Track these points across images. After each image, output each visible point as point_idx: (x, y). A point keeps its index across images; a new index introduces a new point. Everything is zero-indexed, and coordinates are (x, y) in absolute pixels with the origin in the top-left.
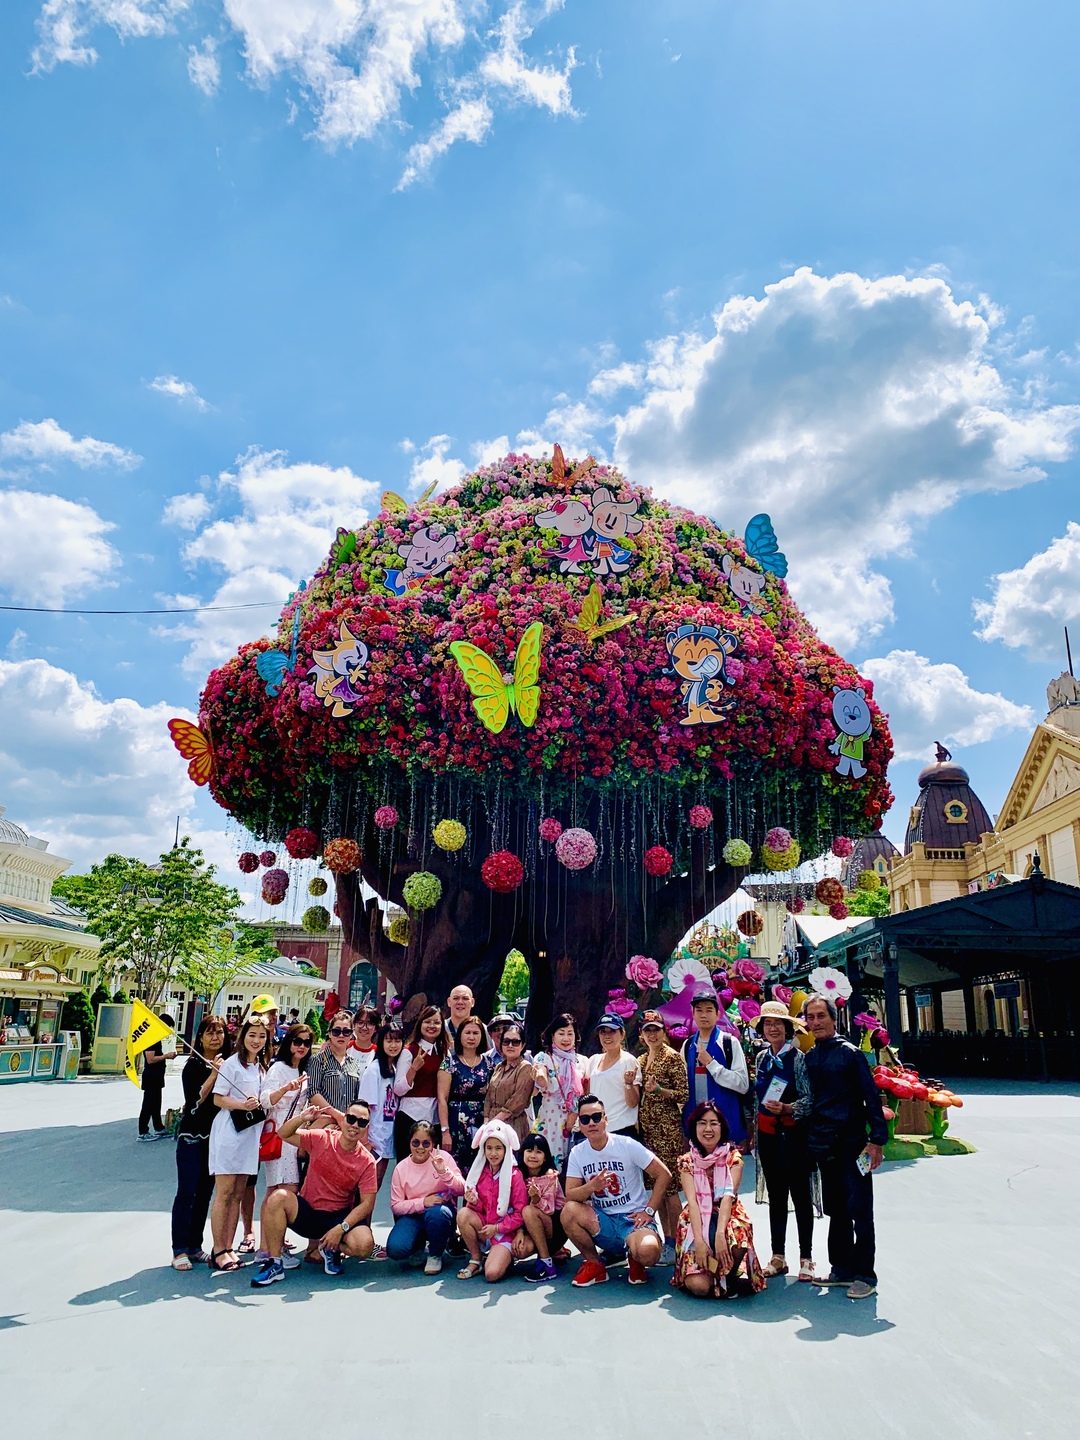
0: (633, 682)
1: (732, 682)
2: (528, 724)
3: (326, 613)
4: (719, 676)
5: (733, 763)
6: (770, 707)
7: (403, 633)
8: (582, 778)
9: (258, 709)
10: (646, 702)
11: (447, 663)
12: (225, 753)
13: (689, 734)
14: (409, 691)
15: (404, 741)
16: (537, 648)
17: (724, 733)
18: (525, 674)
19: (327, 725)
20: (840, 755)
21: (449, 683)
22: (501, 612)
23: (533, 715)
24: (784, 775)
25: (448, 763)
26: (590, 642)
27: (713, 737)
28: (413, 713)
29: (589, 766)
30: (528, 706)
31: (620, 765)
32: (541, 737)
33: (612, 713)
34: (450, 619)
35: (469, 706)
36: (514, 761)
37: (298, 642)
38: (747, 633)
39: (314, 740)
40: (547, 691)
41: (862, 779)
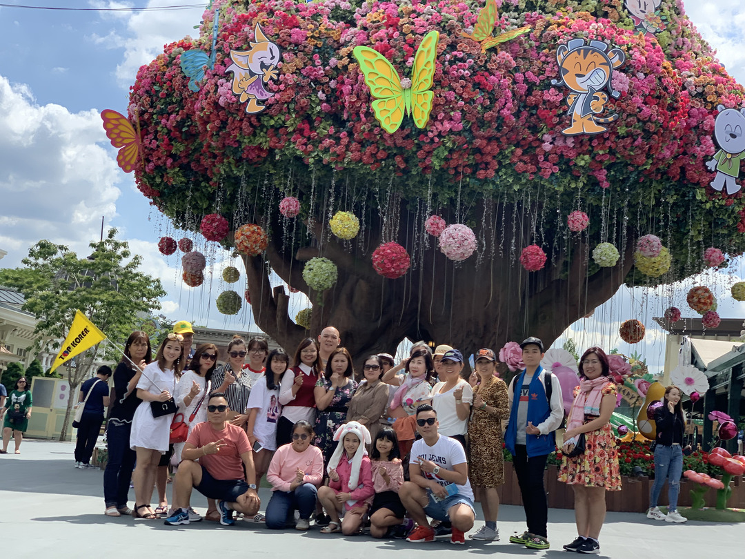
0: (523, 92)
1: (616, 95)
2: (420, 126)
3: (243, 16)
4: (605, 90)
5: (610, 172)
6: (650, 120)
7: (312, 37)
8: (468, 179)
9: (181, 104)
10: (534, 112)
11: (351, 67)
12: (150, 143)
13: (570, 143)
14: (315, 91)
15: (309, 139)
16: (433, 55)
17: (604, 144)
18: (422, 80)
19: (241, 120)
20: (716, 171)
21: (352, 85)
22: (401, 20)
23: (426, 118)
24: (660, 188)
25: (346, 160)
26: (484, 52)
27: (593, 147)
28: (319, 112)
29: (475, 168)
30: (422, 109)
31: (503, 170)
32: (432, 140)
33: (501, 121)
34: (355, 26)
35: (369, 107)
36: (406, 161)
37: (217, 42)
38: (635, 49)
39: (229, 134)
40: (440, 96)
41: (736, 195)
